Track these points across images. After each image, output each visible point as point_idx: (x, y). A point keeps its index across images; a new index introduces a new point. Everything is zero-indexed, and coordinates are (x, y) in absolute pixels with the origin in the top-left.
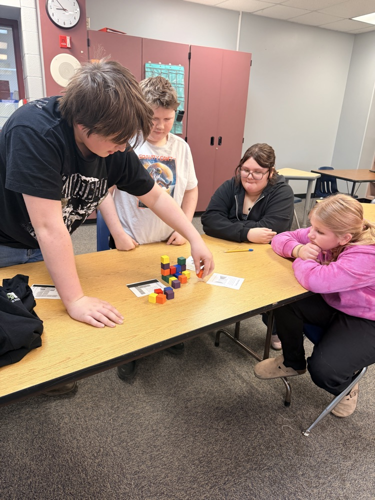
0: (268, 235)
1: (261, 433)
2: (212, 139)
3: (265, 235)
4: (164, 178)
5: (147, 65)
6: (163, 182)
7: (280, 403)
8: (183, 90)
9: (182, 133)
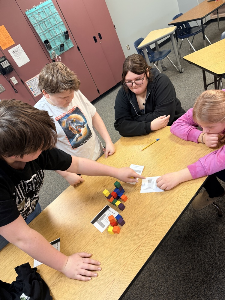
0: (165, 121)
1: (212, 244)
2: (94, 38)
3: (162, 122)
4: (79, 123)
5: (27, 13)
6: (80, 126)
7: (216, 216)
8: (59, 16)
9: (73, 46)
